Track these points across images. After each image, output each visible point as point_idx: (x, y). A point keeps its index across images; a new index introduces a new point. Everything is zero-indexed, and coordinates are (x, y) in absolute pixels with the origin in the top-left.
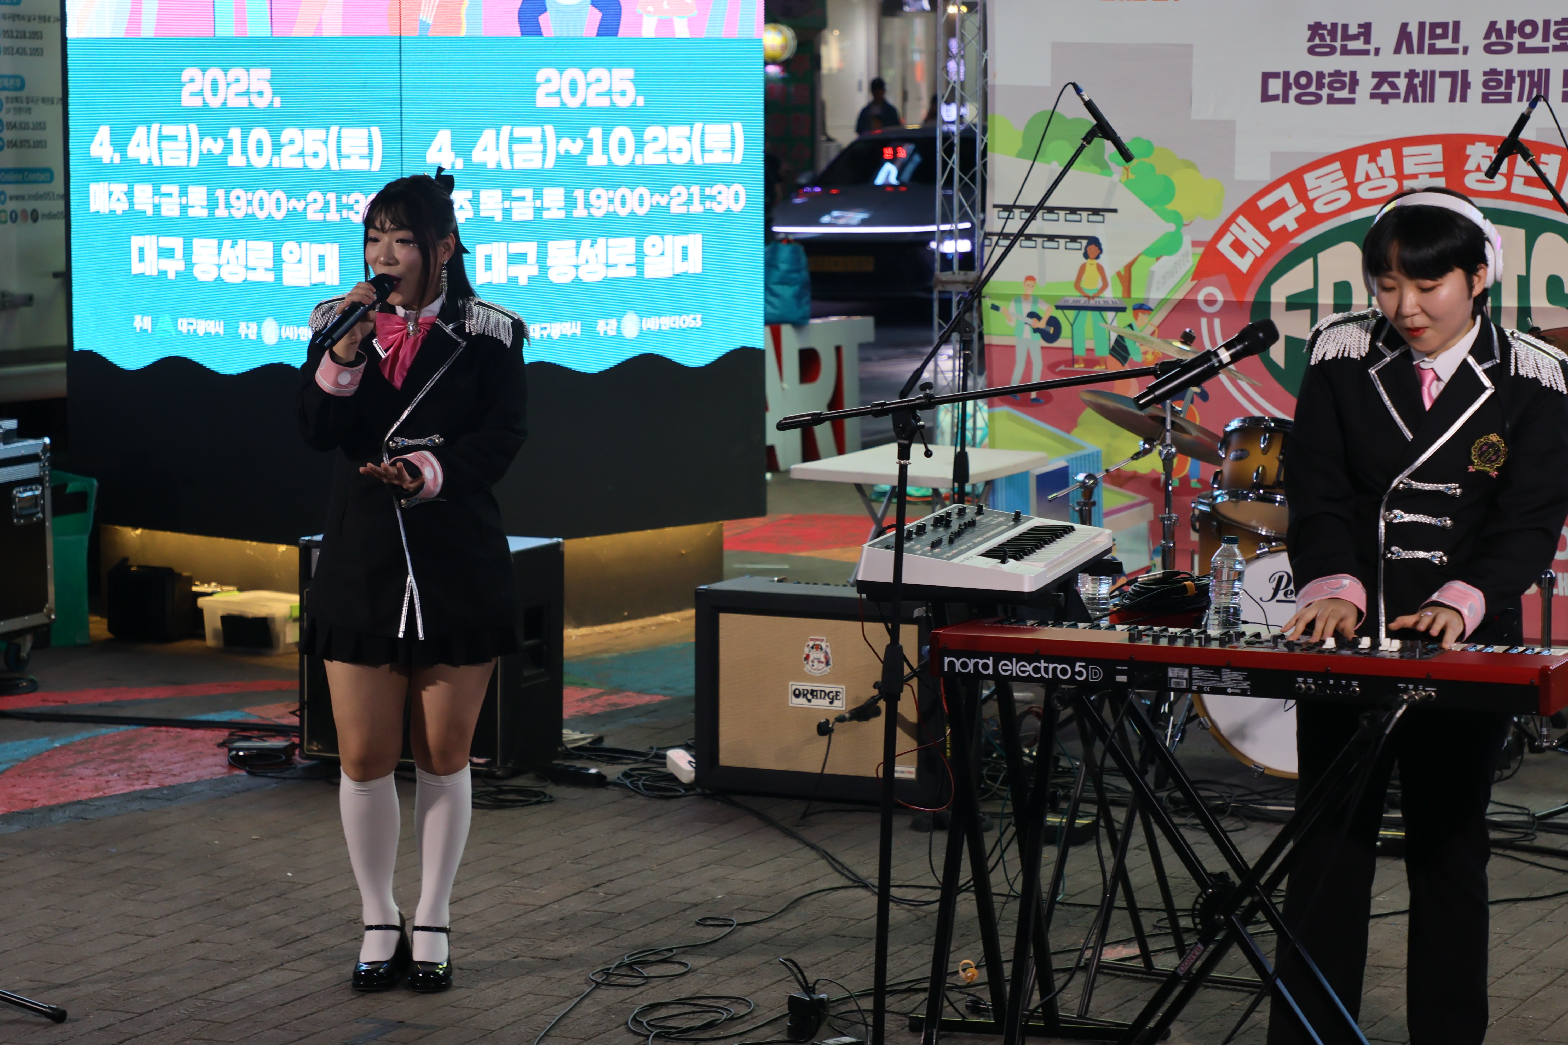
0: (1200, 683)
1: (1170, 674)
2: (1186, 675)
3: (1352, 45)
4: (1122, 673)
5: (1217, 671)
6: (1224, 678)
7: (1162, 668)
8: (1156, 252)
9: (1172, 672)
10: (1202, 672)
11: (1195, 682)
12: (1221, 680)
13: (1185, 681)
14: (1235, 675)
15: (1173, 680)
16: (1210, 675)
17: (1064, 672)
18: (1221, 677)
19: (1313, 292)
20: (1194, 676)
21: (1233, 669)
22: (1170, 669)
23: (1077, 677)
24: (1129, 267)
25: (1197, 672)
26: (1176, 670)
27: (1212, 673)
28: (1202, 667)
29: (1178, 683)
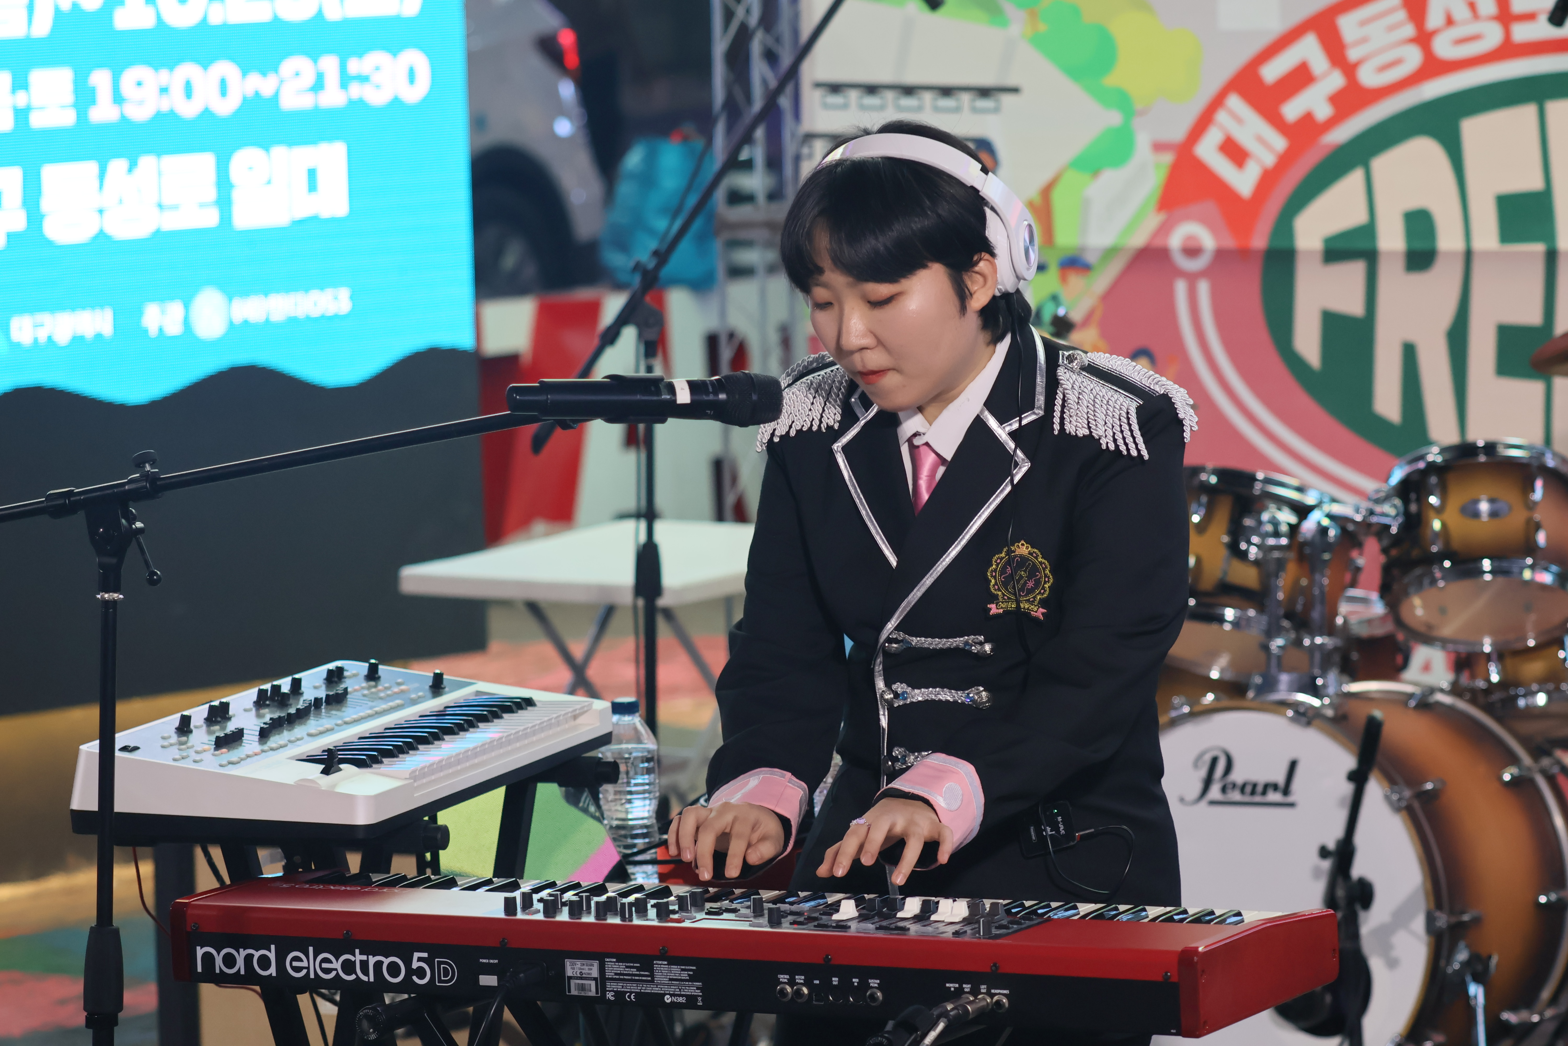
0: (618, 986)
1: (569, 972)
2: (595, 973)
4: (489, 970)
5: (647, 964)
6: (658, 977)
7: (557, 959)
8: (1092, 164)
9: (572, 968)
10: (620, 967)
11: (610, 986)
12: (652, 981)
13: (593, 983)
14: (676, 971)
15: (573, 982)
16: (634, 971)
17: (394, 970)
18: (652, 975)
20: (609, 974)
21: (672, 961)
22: (568, 962)
23: (415, 978)
24: (1047, 192)
25: (613, 967)
26: (579, 963)
27: (638, 969)
28: (621, 958)
29: (582, 988)
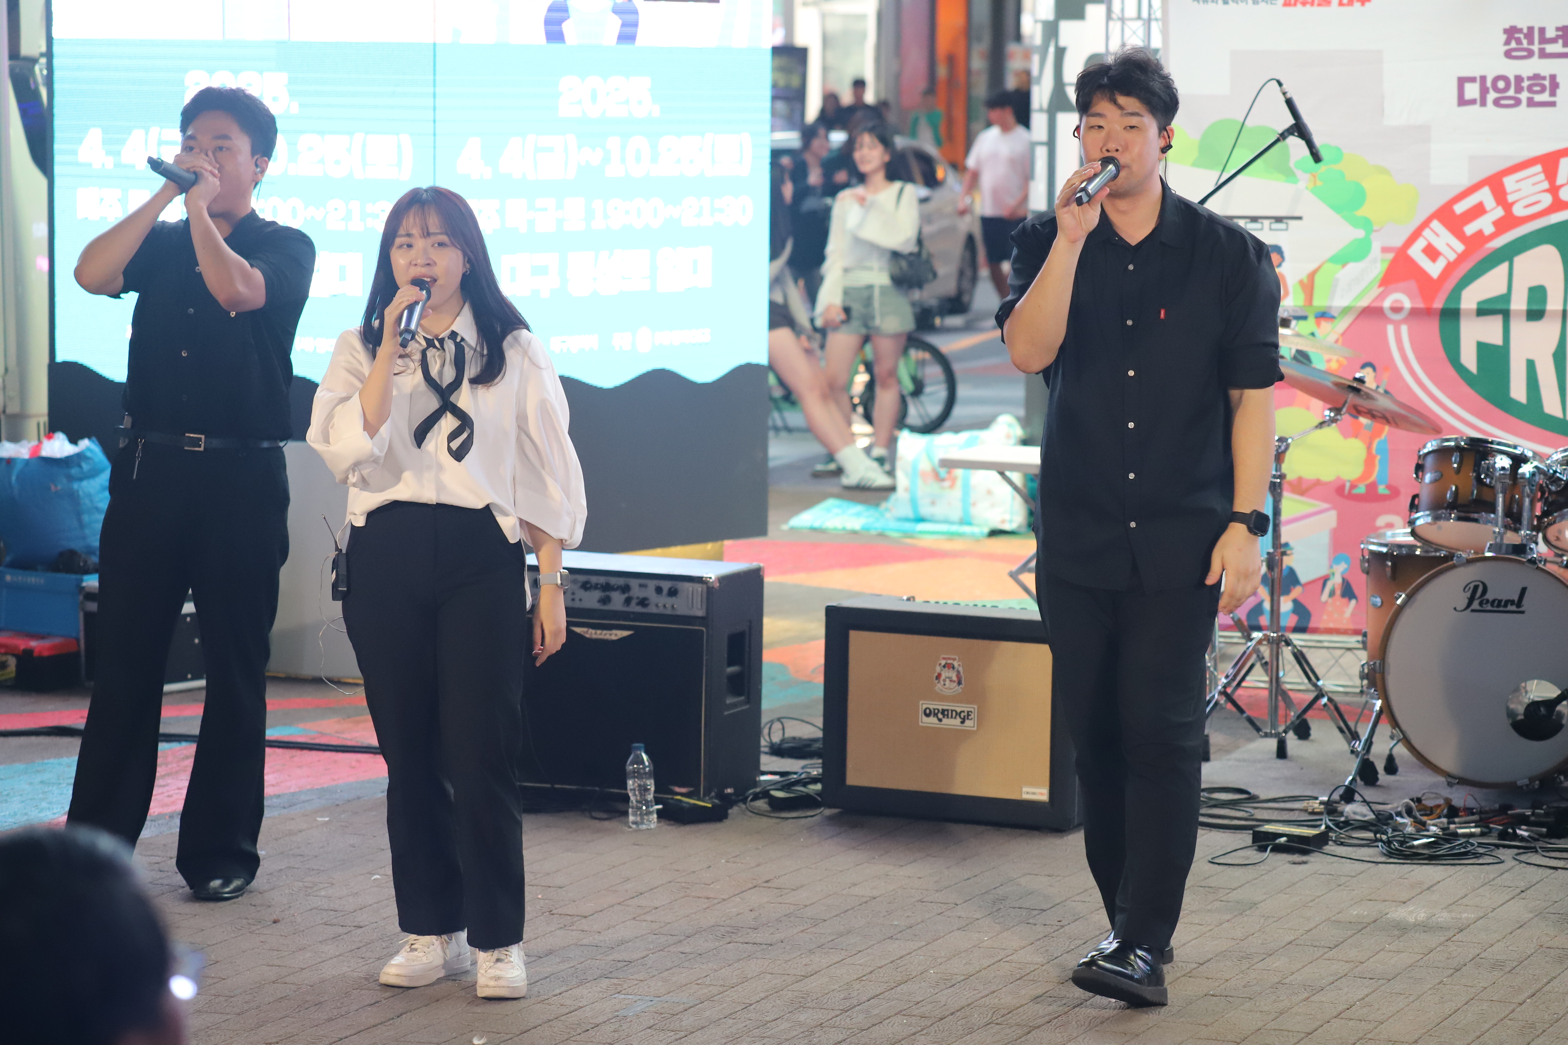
3: (1550, 48)
8: (1342, 260)
19: (1506, 298)
24: (1312, 276)
